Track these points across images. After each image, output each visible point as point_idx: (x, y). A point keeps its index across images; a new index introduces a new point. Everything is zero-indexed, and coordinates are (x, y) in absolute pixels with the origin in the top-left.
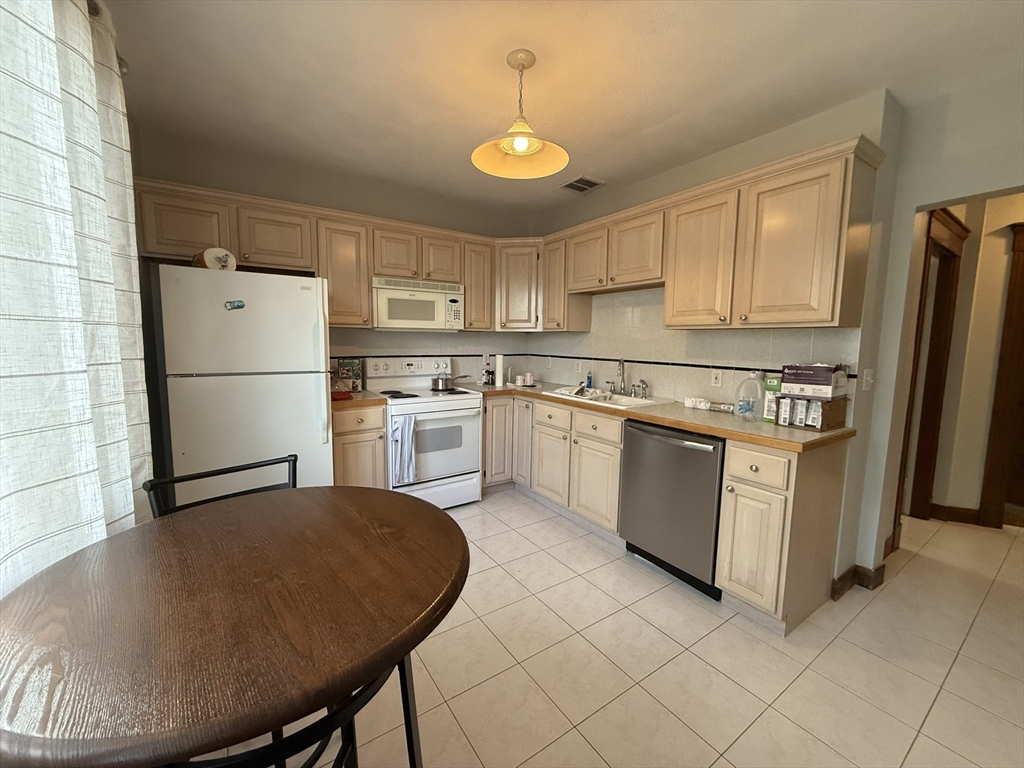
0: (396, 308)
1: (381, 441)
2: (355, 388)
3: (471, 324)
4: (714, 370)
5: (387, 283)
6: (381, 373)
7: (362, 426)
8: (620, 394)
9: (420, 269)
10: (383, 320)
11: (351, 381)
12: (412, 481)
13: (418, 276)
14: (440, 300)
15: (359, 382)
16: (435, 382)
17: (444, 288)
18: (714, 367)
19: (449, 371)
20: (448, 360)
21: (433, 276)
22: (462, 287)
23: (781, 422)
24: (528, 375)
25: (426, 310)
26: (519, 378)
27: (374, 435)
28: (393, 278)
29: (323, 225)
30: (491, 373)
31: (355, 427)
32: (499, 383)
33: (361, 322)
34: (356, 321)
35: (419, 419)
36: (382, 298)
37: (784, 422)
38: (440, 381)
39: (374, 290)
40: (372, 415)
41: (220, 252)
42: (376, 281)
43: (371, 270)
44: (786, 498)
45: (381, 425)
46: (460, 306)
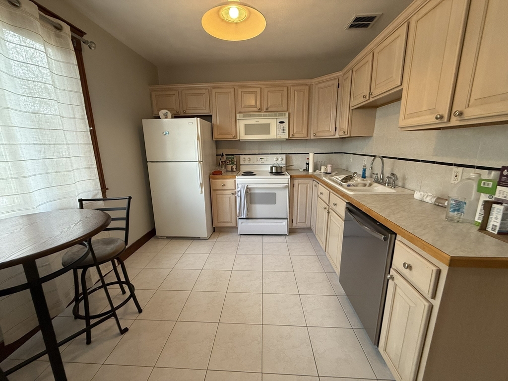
0: (249, 129)
1: (233, 196)
2: (232, 169)
3: (293, 135)
4: (455, 168)
5: (244, 116)
6: (247, 162)
7: (225, 188)
8: (379, 183)
9: (262, 106)
10: (243, 136)
11: (231, 166)
12: (244, 217)
13: (261, 110)
14: (273, 122)
15: (234, 167)
16: (272, 168)
17: (275, 115)
18: (456, 165)
19: (284, 162)
20: (284, 156)
21: (270, 109)
22: (287, 114)
23: (489, 229)
24: (329, 166)
25: (266, 129)
26: (323, 167)
27: (230, 192)
28: (247, 113)
29: (214, 91)
30: (308, 164)
31: (221, 188)
32: (311, 170)
33: (232, 137)
34: (229, 137)
35: (249, 187)
36: (241, 125)
37: (493, 229)
38: (274, 168)
39: (238, 120)
40: (229, 183)
41: (165, 111)
42: (238, 115)
43: (237, 110)
44: (432, 307)
45: (233, 188)
46: (286, 125)
